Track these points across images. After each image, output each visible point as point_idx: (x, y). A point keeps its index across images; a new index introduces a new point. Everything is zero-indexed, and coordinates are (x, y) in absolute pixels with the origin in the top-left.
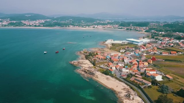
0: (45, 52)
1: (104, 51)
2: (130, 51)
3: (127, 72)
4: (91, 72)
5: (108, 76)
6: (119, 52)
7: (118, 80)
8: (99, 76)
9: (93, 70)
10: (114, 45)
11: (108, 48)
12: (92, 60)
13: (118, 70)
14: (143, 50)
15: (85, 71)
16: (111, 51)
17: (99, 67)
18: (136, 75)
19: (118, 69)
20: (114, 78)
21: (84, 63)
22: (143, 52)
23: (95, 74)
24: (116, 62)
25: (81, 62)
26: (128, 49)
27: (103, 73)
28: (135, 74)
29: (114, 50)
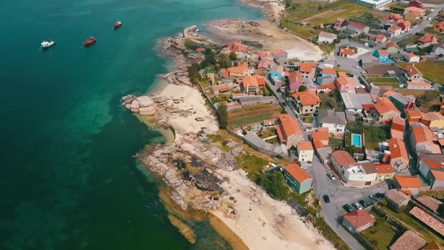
0: (45, 44)
1: (259, 34)
2: (354, 39)
3: (368, 183)
4: (205, 172)
5: (284, 208)
6: (315, 42)
7: (330, 239)
8: (243, 204)
9: (215, 160)
10: (294, 8)
11: (274, 21)
12: (212, 92)
13: (322, 162)
14: (398, 32)
15: (180, 164)
16: (284, 35)
17: (243, 139)
18: (415, 211)
19: (326, 161)
20: (311, 225)
21: (181, 106)
22: (401, 44)
23: (225, 185)
24: (309, 108)
25: (170, 103)
26: (345, 27)
27: (258, 182)
28: (411, 205)
29: (295, 31)
